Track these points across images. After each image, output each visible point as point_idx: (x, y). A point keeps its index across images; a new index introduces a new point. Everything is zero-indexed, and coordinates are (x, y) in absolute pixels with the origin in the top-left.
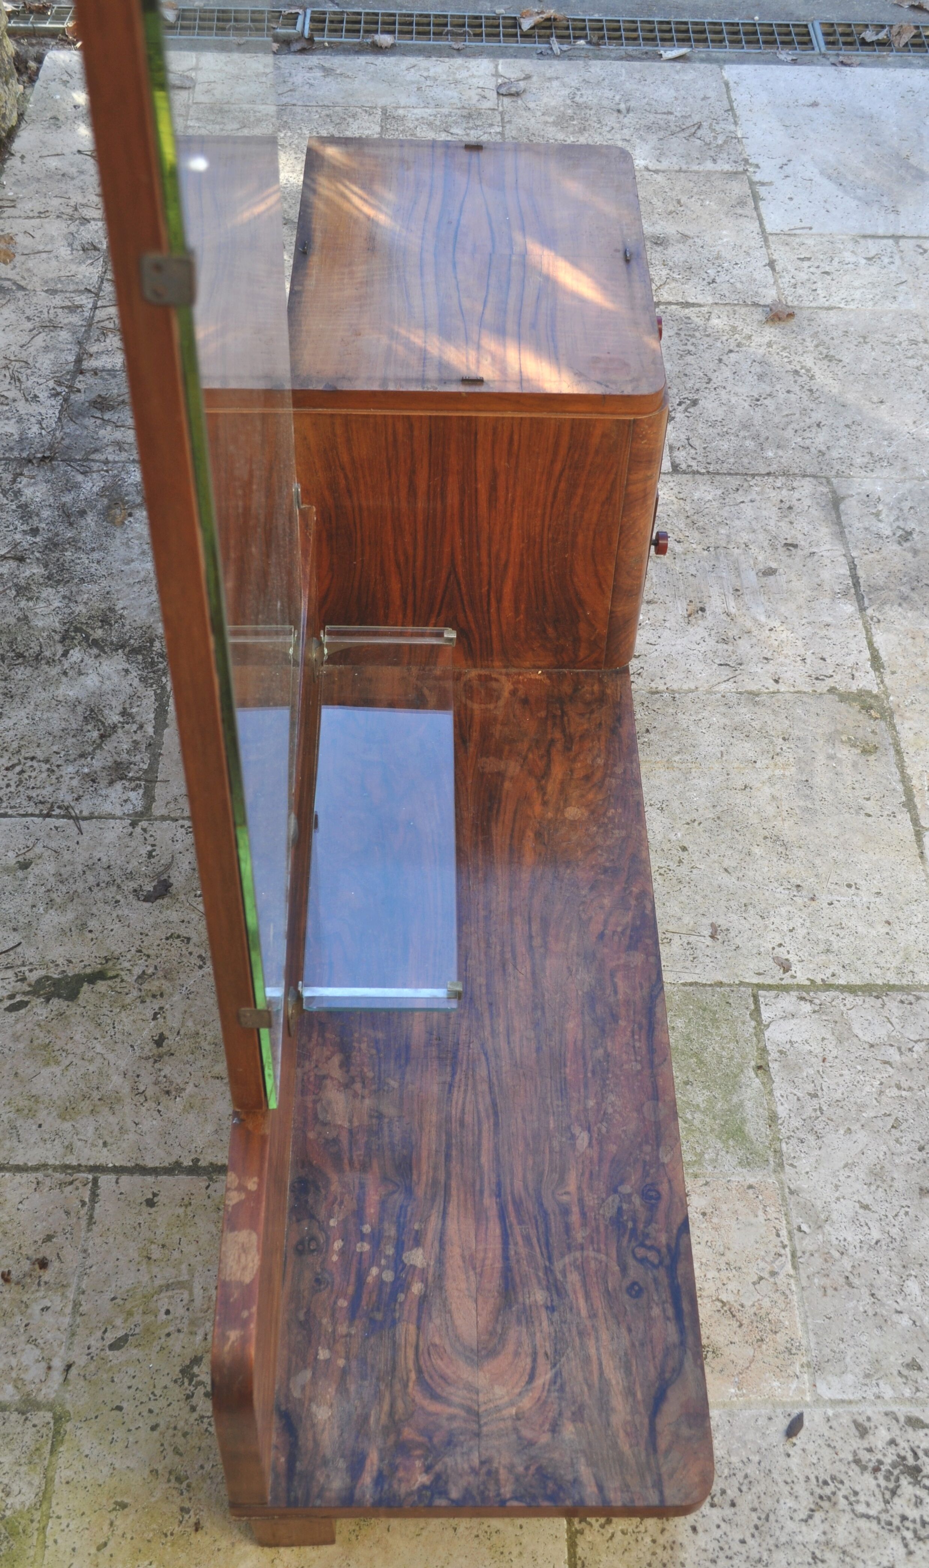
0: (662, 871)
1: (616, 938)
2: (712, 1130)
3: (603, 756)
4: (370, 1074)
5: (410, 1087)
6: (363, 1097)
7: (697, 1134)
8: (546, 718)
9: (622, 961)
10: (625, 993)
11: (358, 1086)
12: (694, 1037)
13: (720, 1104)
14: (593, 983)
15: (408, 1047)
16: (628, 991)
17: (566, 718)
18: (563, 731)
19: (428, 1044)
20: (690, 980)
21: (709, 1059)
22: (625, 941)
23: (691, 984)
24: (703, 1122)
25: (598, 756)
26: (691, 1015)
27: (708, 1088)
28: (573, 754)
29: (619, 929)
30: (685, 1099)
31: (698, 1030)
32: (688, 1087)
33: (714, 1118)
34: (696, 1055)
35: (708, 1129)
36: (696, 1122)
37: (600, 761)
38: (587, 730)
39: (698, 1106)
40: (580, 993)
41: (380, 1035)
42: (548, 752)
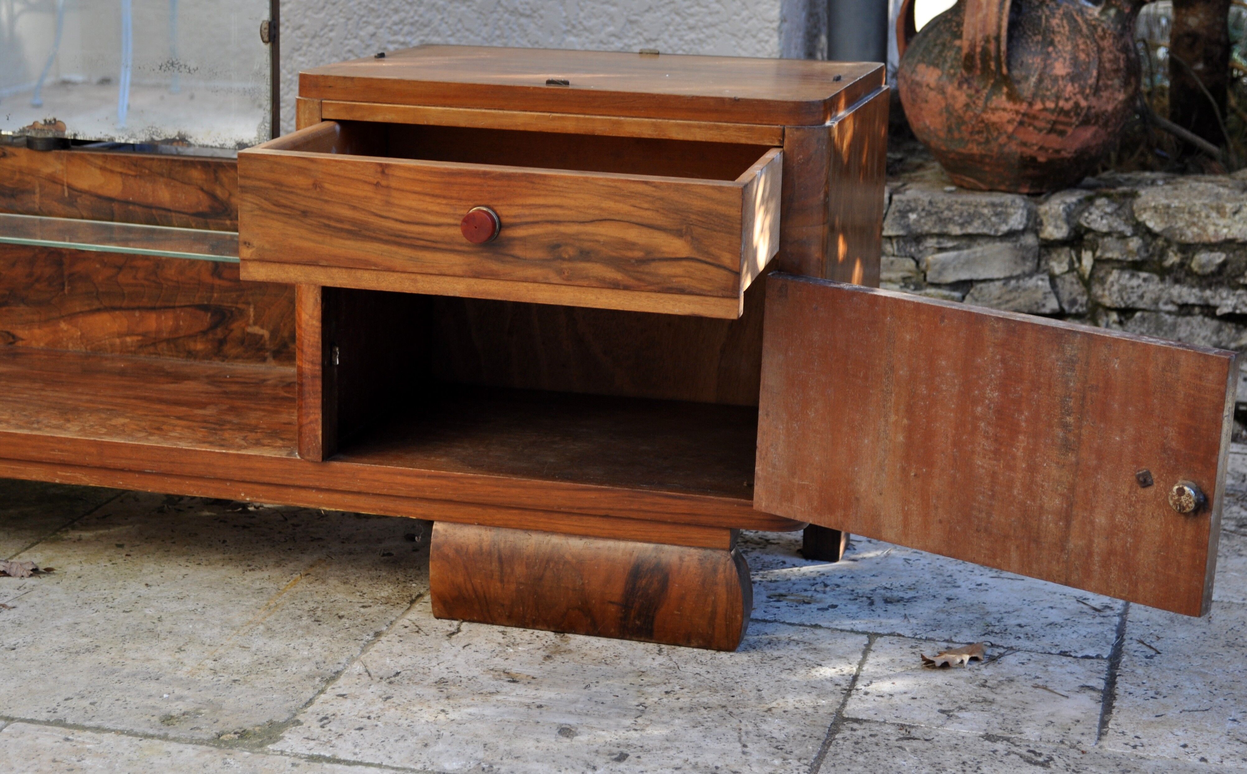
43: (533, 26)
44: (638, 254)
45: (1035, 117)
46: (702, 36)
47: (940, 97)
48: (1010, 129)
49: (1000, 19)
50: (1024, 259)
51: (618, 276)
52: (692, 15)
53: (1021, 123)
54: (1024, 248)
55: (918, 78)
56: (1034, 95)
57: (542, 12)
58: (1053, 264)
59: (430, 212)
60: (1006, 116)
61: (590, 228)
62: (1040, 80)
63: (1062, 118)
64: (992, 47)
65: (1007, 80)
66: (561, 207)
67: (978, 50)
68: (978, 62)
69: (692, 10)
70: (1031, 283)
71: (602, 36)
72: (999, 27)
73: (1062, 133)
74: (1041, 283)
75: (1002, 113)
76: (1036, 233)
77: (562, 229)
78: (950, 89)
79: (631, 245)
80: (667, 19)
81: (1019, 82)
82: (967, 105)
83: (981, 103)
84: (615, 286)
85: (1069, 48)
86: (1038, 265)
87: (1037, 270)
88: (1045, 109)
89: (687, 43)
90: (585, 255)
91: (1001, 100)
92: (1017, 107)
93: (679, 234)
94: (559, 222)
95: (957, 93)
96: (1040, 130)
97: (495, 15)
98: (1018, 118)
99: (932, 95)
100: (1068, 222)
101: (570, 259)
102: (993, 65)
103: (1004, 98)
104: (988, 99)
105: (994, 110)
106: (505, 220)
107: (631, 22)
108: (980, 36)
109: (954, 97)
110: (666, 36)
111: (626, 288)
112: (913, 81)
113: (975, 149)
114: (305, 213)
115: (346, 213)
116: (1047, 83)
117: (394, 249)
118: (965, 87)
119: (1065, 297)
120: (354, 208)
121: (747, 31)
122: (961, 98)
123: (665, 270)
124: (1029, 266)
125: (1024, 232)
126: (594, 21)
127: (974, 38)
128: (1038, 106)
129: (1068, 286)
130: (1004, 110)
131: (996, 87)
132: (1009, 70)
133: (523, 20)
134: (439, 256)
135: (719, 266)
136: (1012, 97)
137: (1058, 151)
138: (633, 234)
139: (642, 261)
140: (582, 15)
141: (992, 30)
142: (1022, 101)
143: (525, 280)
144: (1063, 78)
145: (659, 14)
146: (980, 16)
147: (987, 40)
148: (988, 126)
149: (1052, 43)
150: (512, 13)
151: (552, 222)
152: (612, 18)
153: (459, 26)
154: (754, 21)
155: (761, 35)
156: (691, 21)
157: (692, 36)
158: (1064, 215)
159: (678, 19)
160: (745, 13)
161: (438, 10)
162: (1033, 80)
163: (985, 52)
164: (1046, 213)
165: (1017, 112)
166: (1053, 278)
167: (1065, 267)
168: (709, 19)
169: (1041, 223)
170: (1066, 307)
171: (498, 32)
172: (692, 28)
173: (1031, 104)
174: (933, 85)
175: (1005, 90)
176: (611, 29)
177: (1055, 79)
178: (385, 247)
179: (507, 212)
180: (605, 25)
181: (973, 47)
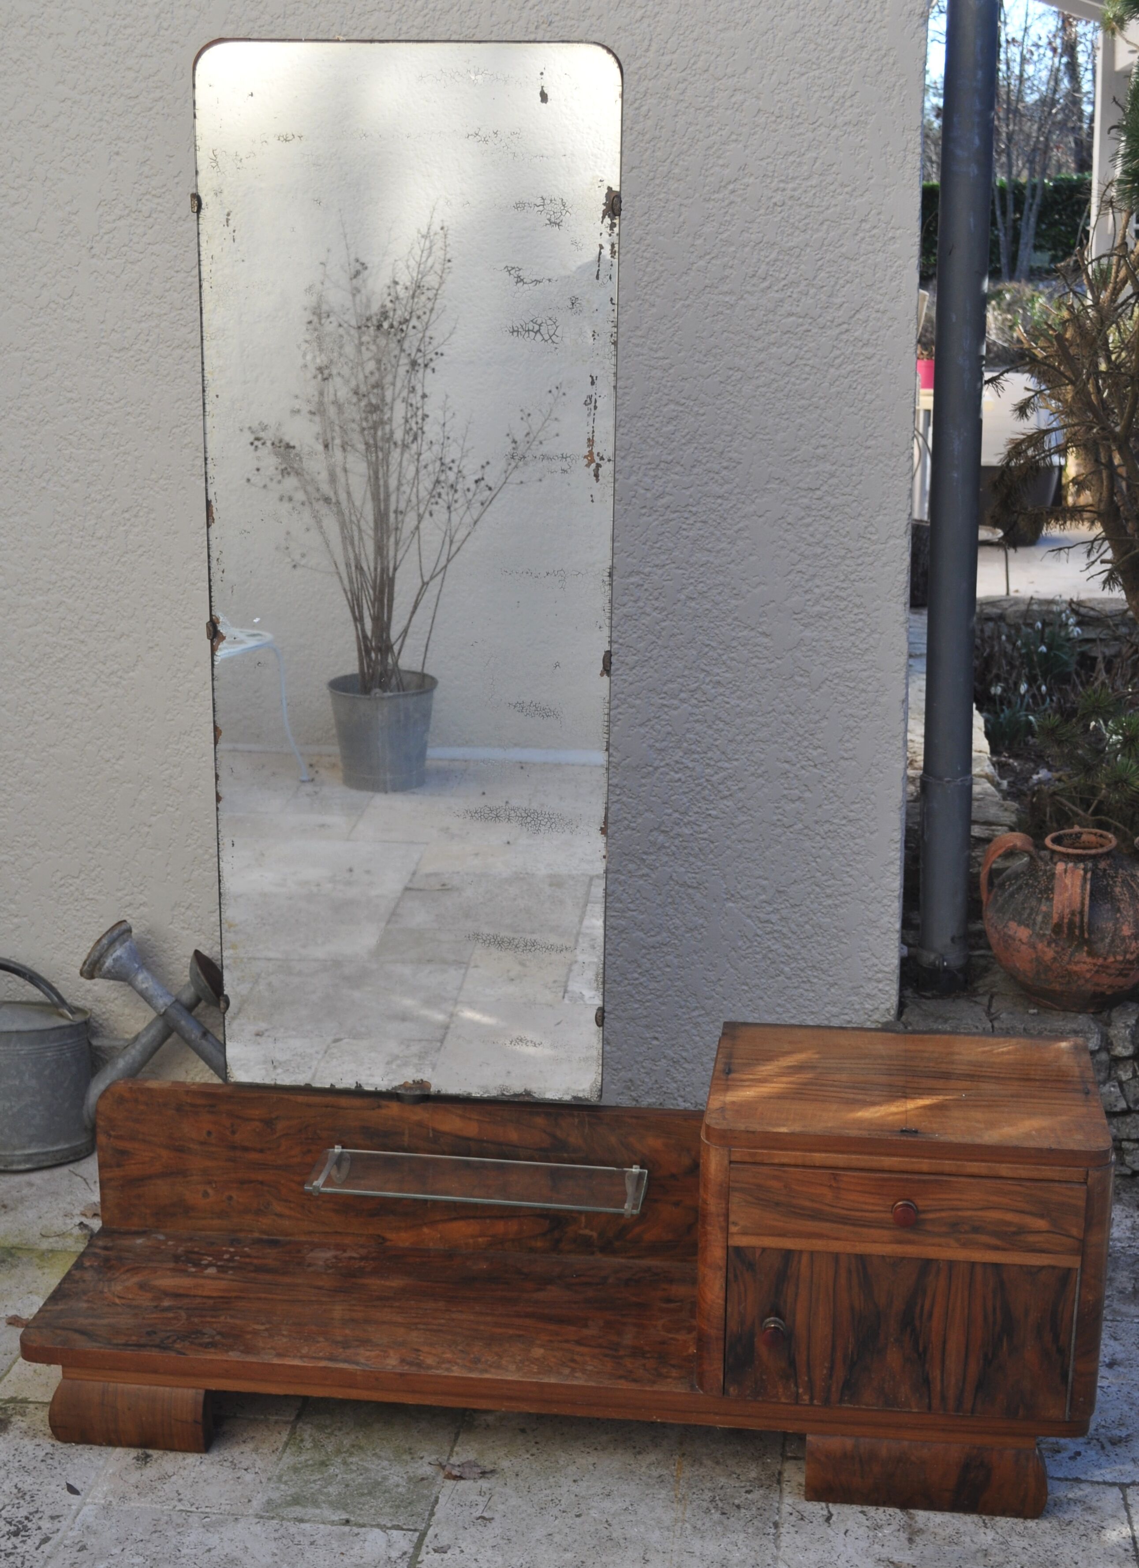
12: (387, 1494)
13: (323, 1498)
20: (442, 1501)
23: (438, 1500)
24: (313, 1488)
30: (334, 1482)
32: (344, 1486)
33: (314, 1494)
34: (370, 1493)
36: (314, 1485)
43: (699, 895)
44: (1013, 1229)
45: (1108, 967)
46: (837, 902)
47: (1031, 950)
48: (1088, 975)
49: (1083, 899)
50: (1099, 1071)
51: (999, 1243)
52: (829, 886)
53: (1097, 972)
54: (1100, 1063)
55: (1011, 933)
56: (1108, 952)
57: (707, 885)
58: (1121, 1073)
59: (866, 1203)
60: (1086, 967)
61: (979, 1213)
62: (1113, 941)
63: (1128, 966)
64: (1077, 919)
65: (1087, 942)
66: (961, 1200)
67: (1066, 921)
68: (1065, 929)
69: (829, 883)
70: (1105, 1089)
71: (756, 902)
72: (1083, 904)
73: (1126, 976)
74: (1112, 1089)
75: (1082, 965)
76: (1108, 1051)
77: (960, 1213)
78: (1040, 946)
79: (1009, 1224)
80: (809, 889)
81: (1096, 943)
82: (1055, 959)
83: (1066, 958)
84: (996, 1248)
85: (1131, 913)
86: (1110, 1074)
87: (1109, 1078)
88: (1116, 961)
89: (825, 907)
90: (976, 1230)
91: (1083, 956)
92: (1095, 961)
93: (1042, 1216)
94: (958, 1210)
95: (1046, 949)
96: (1111, 975)
97: (668, 887)
98: (1095, 969)
99: (1024, 947)
100: (1133, 1043)
101: (966, 1232)
102: (1077, 932)
103: (1085, 954)
104: (1072, 955)
105: (1078, 962)
106: (920, 1208)
107: (780, 892)
108: (1067, 911)
109: (1044, 952)
110: (808, 903)
111: (1004, 1249)
112: (1005, 934)
113: (1058, 987)
114: (777, 1204)
115: (808, 1204)
116: (1118, 942)
117: (840, 1226)
118: (1053, 945)
119: (1131, 1098)
120: (813, 1201)
121: (875, 898)
122: (1050, 953)
123: (1031, 1238)
124: (1103, 1075)
125: (1098, 1051)
126: (749, 892)
127: (1062, 912)
128: (1111, 959)
129: (1132, 1089)
130: (1085, 963)
131: (1079, 947)
132: (1089, 934)
133: (690, 891)
134: (872, 1231)
135: (1069, 1236)
136: (1090, 953)
137: (1121, 987)
138: (1009, 1217)
139: (1014, 1233)
140: (739, 887)
141: (1077, 906)
142: (1099, 957)
143: (933, 1245)
144: (1129, 937)
145: (802, 886)
146: (1067, 895)
147: (1073, 913)
148: (1070, 974)
149: (1119, 910)
150: (681, 885)
151: (952, 1209)
152: (764, 888)
153: (638, 895)
154: (879, 890)
155: (885, 901)
156: (828, 891)
157: (830, 902)
158: (1129, 1037)
159: (818, 889)
160: (872, 885)
161: (620, 883)
162: (1107, 940)
163: (1071, 923)
164: (1115, 1036)
165: (1095, 965)
166: (1121, 1084)
167: (1130, 1075)
168: (843, 890)
169: (1112, 1044)
170: (1132, 1106)
171: (670, 900)
172: (829, 896)
173: (1105, 959)
174: (1025, 940)
175: (1086, 948)
176: (763, 897)
177: (1123, 939)
178: (835, 1225)
179: (921, 1203)
180: (758, 894)
181: (1062, 918)
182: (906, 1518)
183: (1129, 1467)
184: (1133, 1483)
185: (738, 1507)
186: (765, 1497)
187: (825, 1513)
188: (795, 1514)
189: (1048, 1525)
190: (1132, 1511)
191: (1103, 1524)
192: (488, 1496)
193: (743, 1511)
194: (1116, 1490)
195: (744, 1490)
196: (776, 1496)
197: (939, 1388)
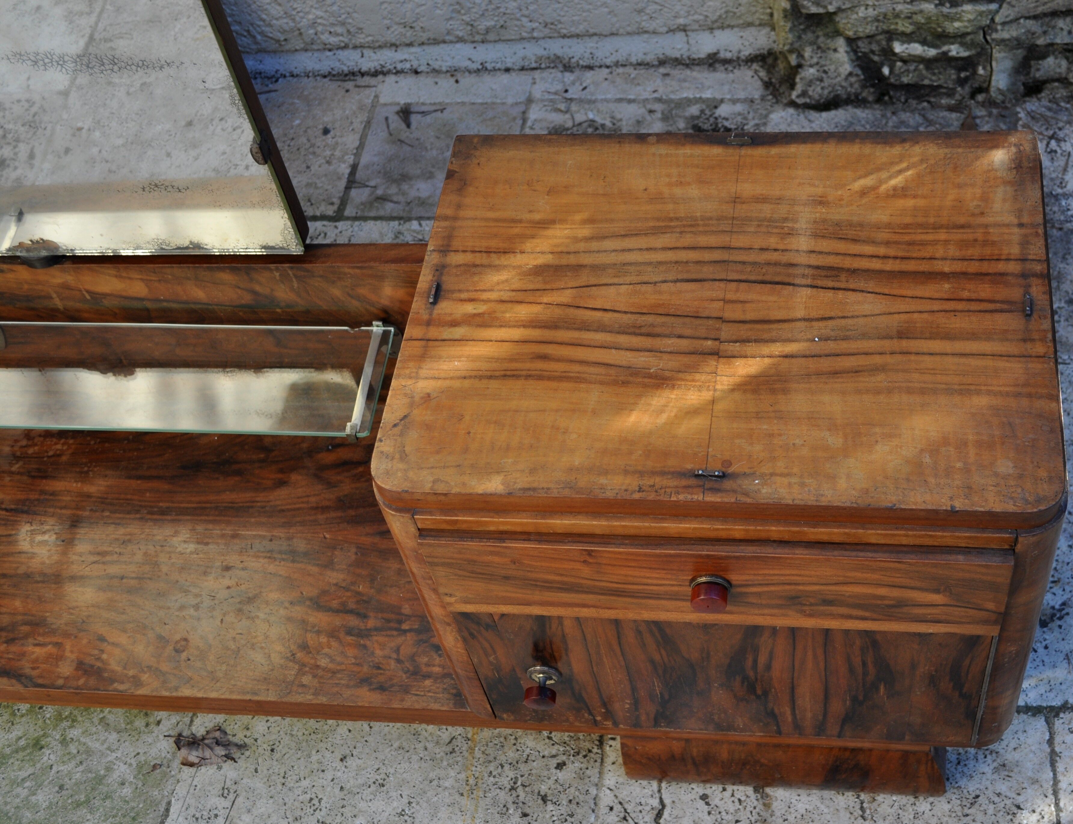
0: (315, 801)
1: (96, 652)
2: (6, 803)
3: (331, 666)
4: (31, 451)
5: (8, 479)
6: (12, 446)
7: (7, 788)
8: (400, 614)
9: (68, 654)
10: (33, 653)
11: (24, 443)
12: (108, 803)
13: (29, 815)
14: (53, 627)
15: (45, 477)
16: (34, 656)
17: (395, 633)
18: (376, 629)
19: (42, 492)
20: (172, 810)
21: (79, 813)
22: (89, 660)
23: (167, 810)
24: (18, 796)
25: (332, 661)
26: (133, 804)
27: (49, 807)
28: (342, 635)
29: (104, 656)
30: (46, 783)
31: (113, 808)
32: (57, 788)
33: (18, 807)
34: (87, 801)
35: (9, 800)
36: (19, 790)
37: (323, 662)
38: (373, 653)
39: (35, 794)
40: (48, 614)
41: (64, 458)
42: (351, 612)
61: (832, 588)
66: (800, 575)
77: (801, 588)
79: (883, 598)
90: (828, 603)
93: (937, 592)
94: (797, 584)
101: (813, 605)
106: (734, 583)
111: (877, 620)
114: (506, 578)
123: (920, 611)
135: (981, 610)
138: (882, 591)
139: (891, 606)
143: (761, 615)
151: (788, 584)
179: (735, 579)
182: (760, 807)
183: (1060, 673)
184: (1065, 707)
185: (544, 799)
186: (581, 776)
187: (655, 803)
188: (617, 808)
189: (947, 807)
190: (1060, 767)
191: (1020, 799)
192: (232, 796)
193: (550, 807)
194: (1040, 723)
195: (554, 762)
196: (593, 773)
197: (790, 719)
